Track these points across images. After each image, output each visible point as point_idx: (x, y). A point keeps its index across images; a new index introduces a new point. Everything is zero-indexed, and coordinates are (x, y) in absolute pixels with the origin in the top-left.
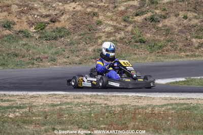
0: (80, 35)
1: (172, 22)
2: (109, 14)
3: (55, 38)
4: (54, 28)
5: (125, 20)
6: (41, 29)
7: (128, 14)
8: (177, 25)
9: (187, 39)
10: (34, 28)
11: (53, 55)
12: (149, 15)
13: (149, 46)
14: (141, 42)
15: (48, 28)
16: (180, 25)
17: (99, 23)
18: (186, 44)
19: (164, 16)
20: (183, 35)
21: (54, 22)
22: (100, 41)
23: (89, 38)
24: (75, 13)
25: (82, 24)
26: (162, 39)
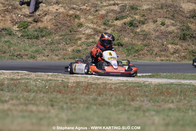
0: (61, 36)
1: (150, 27)
2: (90, 17)
3: (37, 38)
4: (37, 27)
5: (105, 24)
6: (24, 28)
7: (109, 18)
8: (154, 30)
9: (163, 45)
10: (17, 26)
11: (33, 53)
12: (128, 20)
13: (127, 50)
14: (119, 45)
15: (30, 27)
16: (158, 30)
17: (80, 25)
18: (162, 49)
19: (142, 21)
20: (160, 41)
21: (36, 22)
22: (79, 42)
23: (70, 39)
24: (57, 14)
25: (63, 25)
26: (139, 43)
